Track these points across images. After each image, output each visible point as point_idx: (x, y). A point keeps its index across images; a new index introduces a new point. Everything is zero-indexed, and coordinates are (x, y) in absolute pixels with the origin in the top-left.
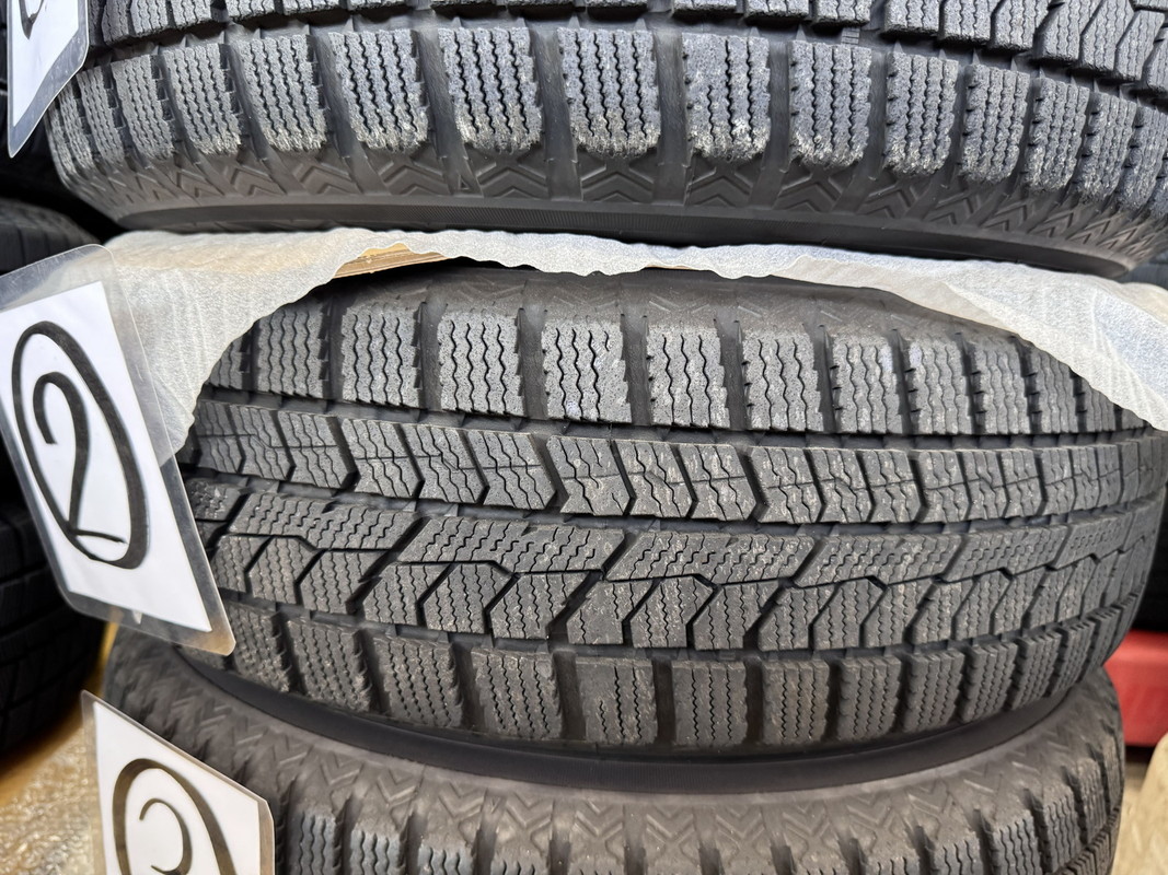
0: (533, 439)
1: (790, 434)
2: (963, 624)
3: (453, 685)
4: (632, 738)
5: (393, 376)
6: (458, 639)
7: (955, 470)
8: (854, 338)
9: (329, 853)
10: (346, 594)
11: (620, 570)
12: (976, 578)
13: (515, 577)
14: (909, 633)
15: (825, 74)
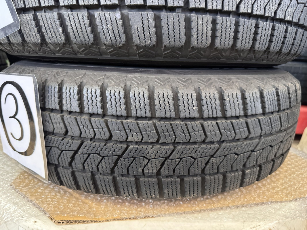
2: (255, 8)
14: (238, 7)
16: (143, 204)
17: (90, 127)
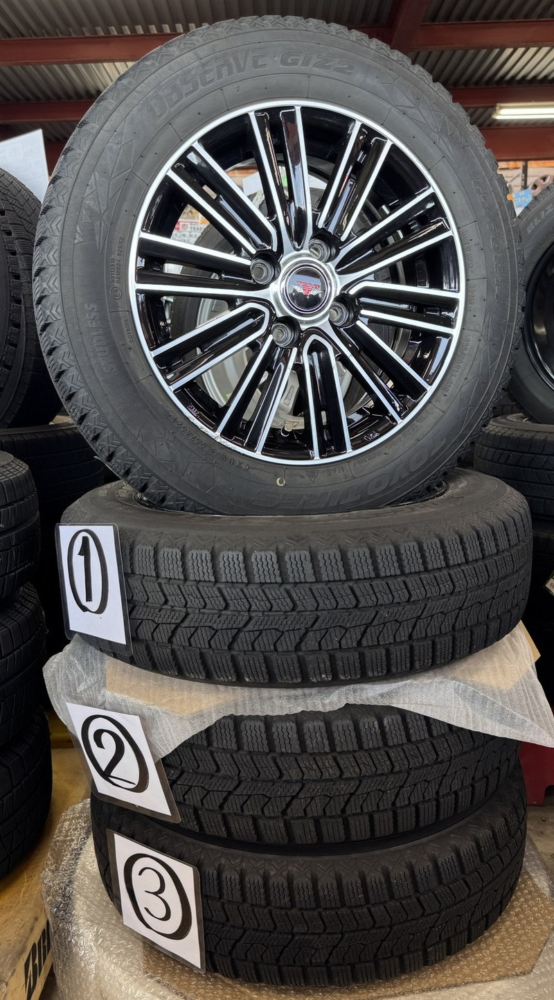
0: (273, 758)
1: (348, 751)
2: (412, 799)
3: (253, 830)
4: (310, 842)
5: (229, 741)
6: (253, 817)
7: (402, 754)
8: (366, 719)
9: (215, 882)
10: (218, 804)
11: (301, 795)
12: (415, 785)
13: (270, 798)
14: (394, 804)
15: (345, 662)
16: (311, 991)
17: (253, 917)
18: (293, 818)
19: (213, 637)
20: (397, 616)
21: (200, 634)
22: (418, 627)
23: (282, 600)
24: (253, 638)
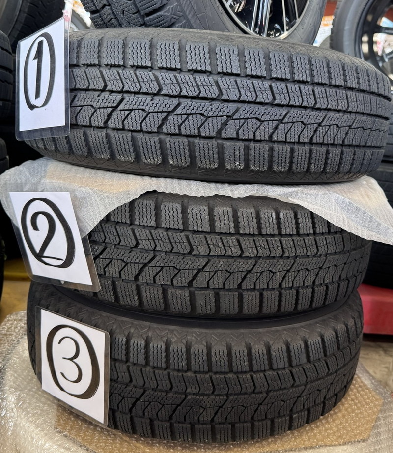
0: (186, 235)
1: (250, 234)
2: (295, 283)
3: (162, 299)
4: (209, 312)
5: (149, 219)
6: (163, 286)
7: (292, 243)
8: (266, 210)
9: (124, 347)
10: (134, 275)
11: (207, 269)
12: (299, 271)
13: (180, 270)
14: (280, 285)
15: (257, 152)
16: (195, 448)
17: (154, 378)
18: (197, 288)
19: (145, 119)
20: (304, 118)
21: (133, 116)
22: (318, 132)
23: (210, 87)
24: (180, 122)
